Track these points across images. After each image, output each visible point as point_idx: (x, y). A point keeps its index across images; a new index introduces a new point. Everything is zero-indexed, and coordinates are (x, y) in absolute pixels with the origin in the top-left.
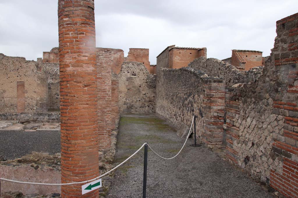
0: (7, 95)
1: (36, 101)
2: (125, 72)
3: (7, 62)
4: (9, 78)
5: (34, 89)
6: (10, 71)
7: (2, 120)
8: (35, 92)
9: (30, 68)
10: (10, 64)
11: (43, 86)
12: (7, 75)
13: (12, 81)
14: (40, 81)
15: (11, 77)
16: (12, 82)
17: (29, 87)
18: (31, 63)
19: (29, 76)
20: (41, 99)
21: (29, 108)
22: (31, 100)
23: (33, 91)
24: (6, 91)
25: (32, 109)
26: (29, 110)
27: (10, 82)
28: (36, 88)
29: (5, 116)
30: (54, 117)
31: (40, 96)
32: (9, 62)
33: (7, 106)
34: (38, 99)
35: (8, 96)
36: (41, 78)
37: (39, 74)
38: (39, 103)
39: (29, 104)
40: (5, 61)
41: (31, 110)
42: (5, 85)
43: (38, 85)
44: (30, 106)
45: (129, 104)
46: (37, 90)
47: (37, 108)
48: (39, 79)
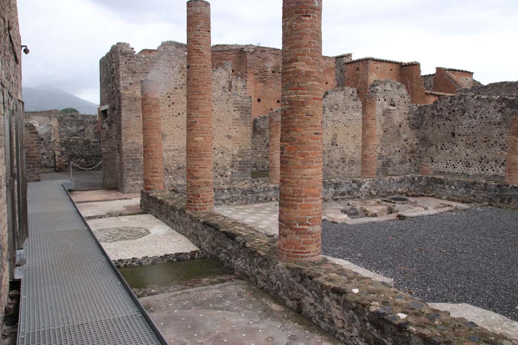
0: (169, 146)
1: (231, 157)
2: (380, 99)
3: (168, 67)
4: (173, 104)
5: (228, 132)
6: (176, 88)
7: (246, 203)
8: (229, 137)
9: (218, 83)
10: (175, 72)
11: (245, 124)
12: (169, 97)
13: (181, 113)
14: (239, 112)
15: (178, 103)
16: (179, 114)
17: (217, 127)
18: (221, 73)
19: (217, 100)
20: (241, 153)
21: (217, 174)
22: (220, 155)
23: (226, 134)
24: (166, 135)
25: (222, 176)
26: (216, 177)
27: (176, 114)
28: (232, 128)
29: (252, 192)
30: (344, 189)
31: (240, 146)
32: (173, 67)
33: (169, 170)
34: (235, 152)
35: (171, 148)
36: (242, 107)
37: (237, 96)
38: (237, 161)
39: (217, 164)
40: (164, 65)
41: (221, 178)
42: (165, 121)
43: (235, 121)
44: (219, 168)
45: (385, 158)
46: (233, 133)
47: (232, 173)
48: (236, 109)
